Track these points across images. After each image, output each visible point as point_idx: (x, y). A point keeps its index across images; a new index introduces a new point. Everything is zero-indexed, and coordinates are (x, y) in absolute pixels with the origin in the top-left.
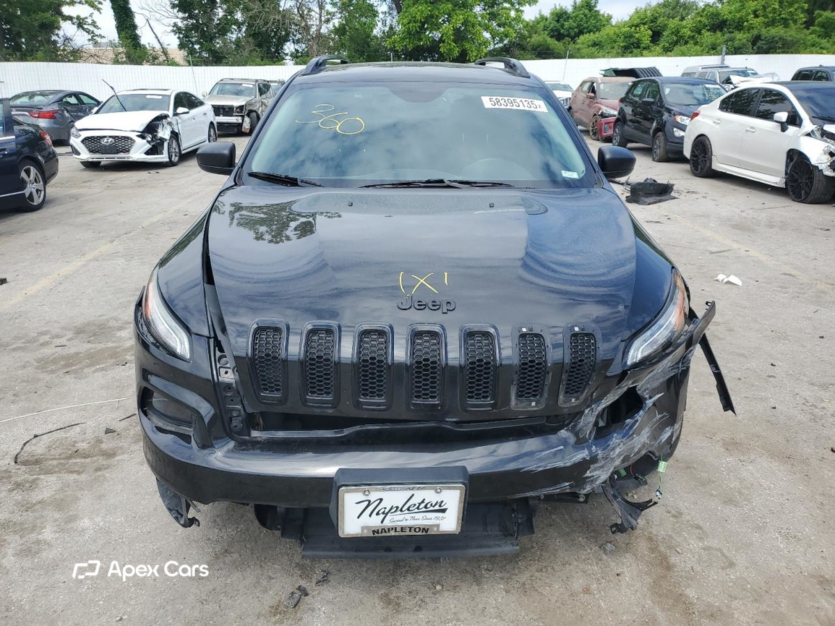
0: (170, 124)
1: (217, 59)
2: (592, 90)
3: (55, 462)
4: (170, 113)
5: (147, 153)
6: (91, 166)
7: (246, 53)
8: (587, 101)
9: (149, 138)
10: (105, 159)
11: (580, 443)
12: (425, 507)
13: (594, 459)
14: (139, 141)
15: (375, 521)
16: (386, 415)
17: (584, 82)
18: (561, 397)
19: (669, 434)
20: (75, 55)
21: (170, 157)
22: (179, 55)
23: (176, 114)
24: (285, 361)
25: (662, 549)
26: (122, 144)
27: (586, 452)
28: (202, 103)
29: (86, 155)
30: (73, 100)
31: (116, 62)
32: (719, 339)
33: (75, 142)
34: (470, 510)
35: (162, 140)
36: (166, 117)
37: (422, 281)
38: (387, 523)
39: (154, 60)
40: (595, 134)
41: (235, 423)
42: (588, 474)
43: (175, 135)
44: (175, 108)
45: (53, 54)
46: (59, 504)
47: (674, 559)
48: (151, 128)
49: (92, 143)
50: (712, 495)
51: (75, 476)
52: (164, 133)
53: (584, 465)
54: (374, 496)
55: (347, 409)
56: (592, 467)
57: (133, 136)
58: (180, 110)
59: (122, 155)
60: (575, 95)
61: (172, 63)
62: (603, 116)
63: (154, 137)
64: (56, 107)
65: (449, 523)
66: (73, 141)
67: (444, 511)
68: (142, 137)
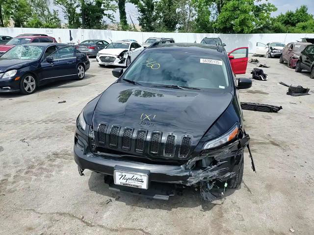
0: (128, 53)
1: (151, 29)
2: (292, 47)
3: (61, 155)
4: (129, 50)
5: (119, 63)
6: (102, 66)
7: (161, 28)
8: (289, 52)
9: (121, 58)
10: (106, 64)
11: (186, 170)
12: (138, 180)
13: (190, 176)
14: (117, 59)
15: (124, 181)
16: (129, 152)
17: (289, 44)
18: (179, 155)
19: (229, 175)
20: (106, 27)
21: (127, 65)
22: (139, 28)
23: (130, 50)
24: (105, 134)
25: (223, 211)
26: (111, 59)
27: (188, 173)
28: (141, 47)
29: (100, 62)
30: (101, 43)
31: (118, 30)
32: (291, 150)
33: (98, 58)
34: (151, 183)
35: (125, 59)
36: (127, 51)
37: (147, 117)
38: (127, 182)
39: (130, 30)
40: (290, 65)
41: (93, 149)
42: (188, 180)
43: (129, 57)
44: (130, 48)
45: (100, 27)
46: (59, 166)
47: (225, 215)
48: (122, 55)
49: (103, 58)
50: (250, 199)
51: (65, 160)
52: (126, 56)
53: (187, 177)
54: (124, 174)
55: (119, 149)
56: (190, 178)
57: (115, 57)
58: (132, 49)
59: (111, 63)
60: (284, 49)
61: (136, 30)
62: (294, 58)
63: (122, 58)
64: (95, 45)
65: (144, 186)
66: (97, 57)
67: (143, 182)
68: (118, 57)
